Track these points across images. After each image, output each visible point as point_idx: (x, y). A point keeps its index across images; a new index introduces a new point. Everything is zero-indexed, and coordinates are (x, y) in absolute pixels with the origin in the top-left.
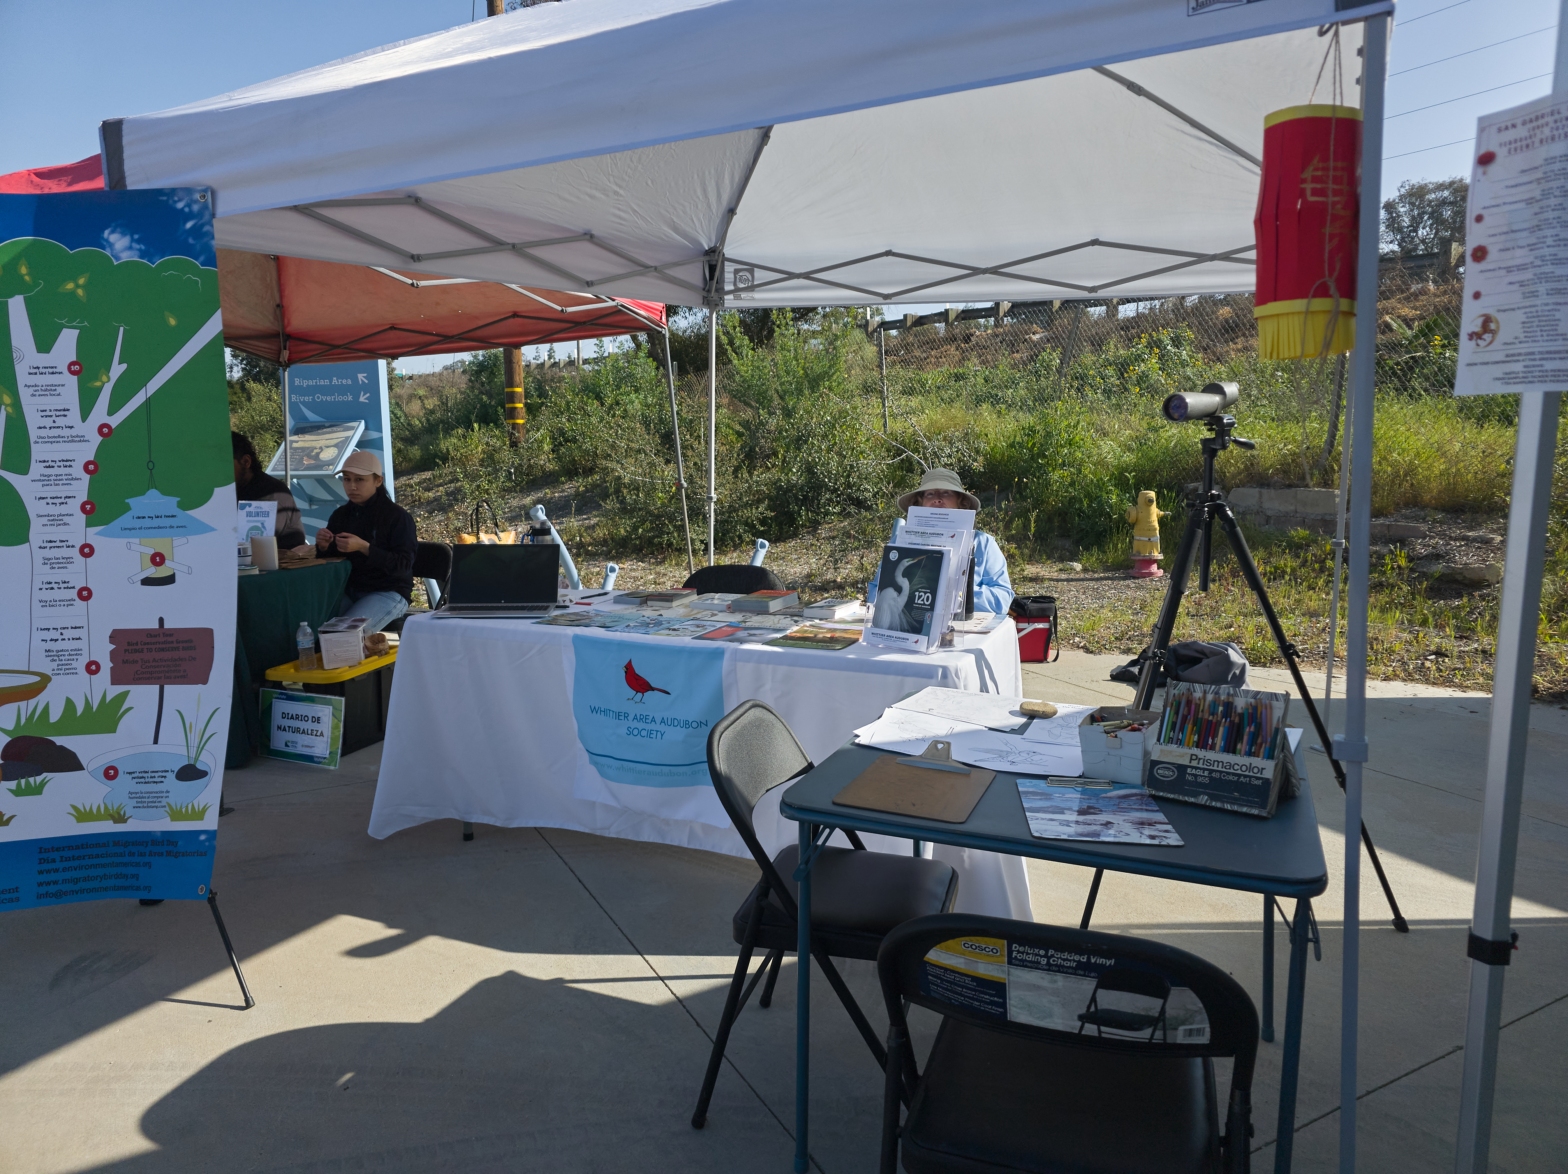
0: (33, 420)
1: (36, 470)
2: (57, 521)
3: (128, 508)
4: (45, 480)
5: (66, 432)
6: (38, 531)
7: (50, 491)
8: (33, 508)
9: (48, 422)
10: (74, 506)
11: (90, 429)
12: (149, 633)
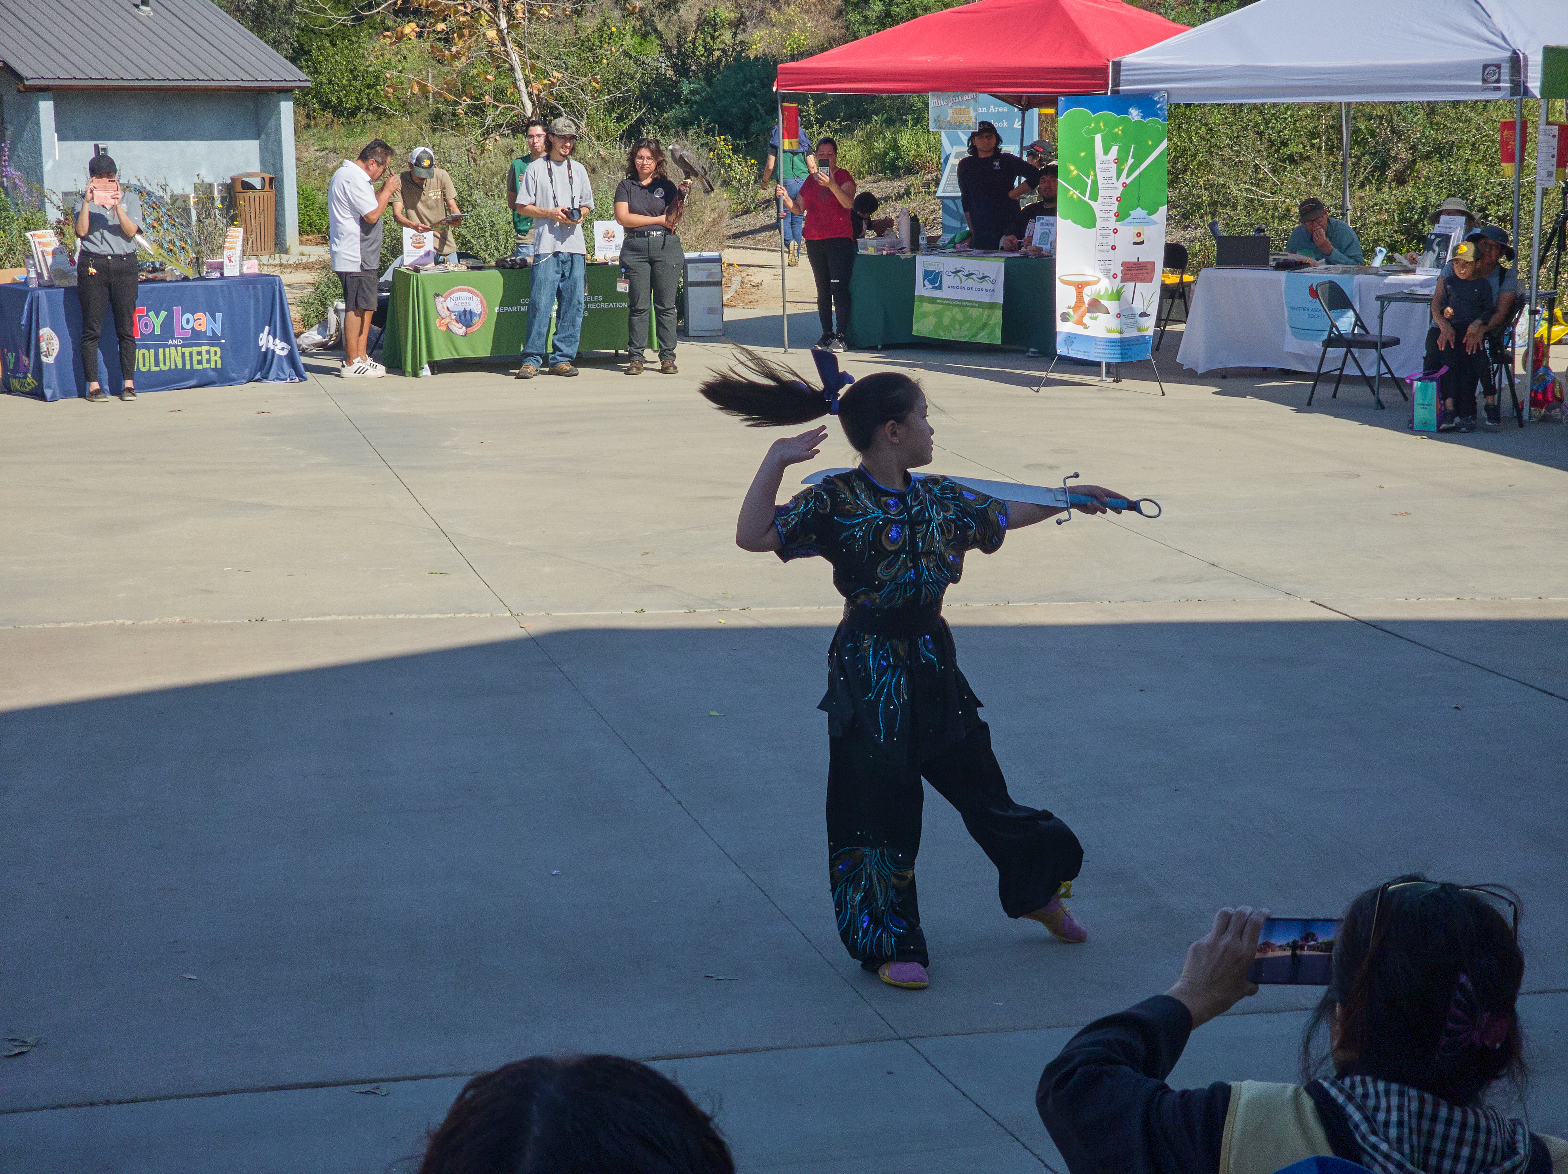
0: (1100, 181)
1: (1100, 200)
2: (1106, 219)
3: (1130, 215)
4: (1103, 204)
5: (1111, 186)
6: (1099, 224)
7: (1104, 208)
8: (1098, 214)
9: (1105, 182)
10: (1112, 214)
11: (1119, 185)
12: (1134, 263)
